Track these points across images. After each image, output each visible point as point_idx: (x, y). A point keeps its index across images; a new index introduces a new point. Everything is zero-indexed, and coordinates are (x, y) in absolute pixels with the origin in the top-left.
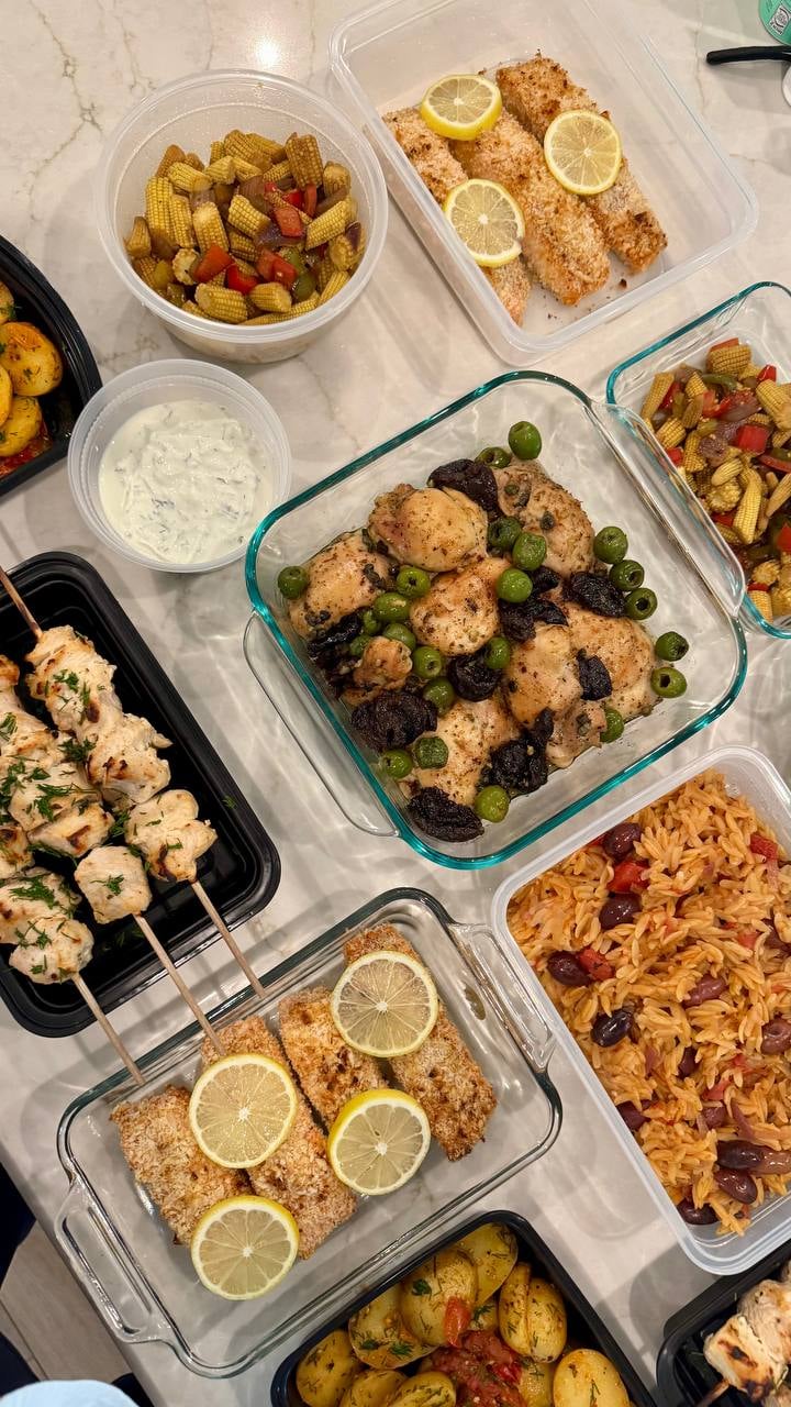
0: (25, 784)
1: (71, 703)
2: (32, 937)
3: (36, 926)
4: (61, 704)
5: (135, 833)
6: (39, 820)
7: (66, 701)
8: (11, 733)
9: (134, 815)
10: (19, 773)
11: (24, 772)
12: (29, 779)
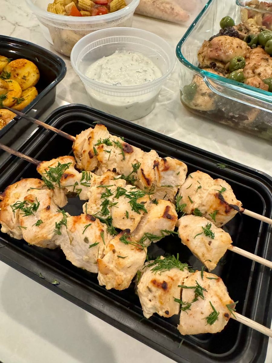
0: (116, 201)
1: (112, 153)
2: (188, 295)
3: (185, 285)
4: (107, 156)
5: (192, 202)
6: (138, 217)
7: (109, 152)
8: (90, 179)
9: (182, 193)
10: (108, 196)
11: (111, 195)
12: (117, 196)
